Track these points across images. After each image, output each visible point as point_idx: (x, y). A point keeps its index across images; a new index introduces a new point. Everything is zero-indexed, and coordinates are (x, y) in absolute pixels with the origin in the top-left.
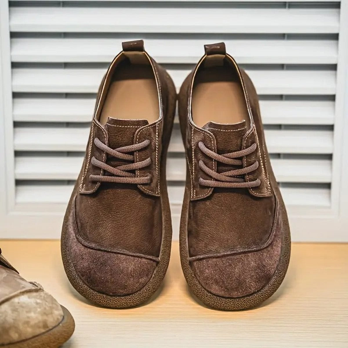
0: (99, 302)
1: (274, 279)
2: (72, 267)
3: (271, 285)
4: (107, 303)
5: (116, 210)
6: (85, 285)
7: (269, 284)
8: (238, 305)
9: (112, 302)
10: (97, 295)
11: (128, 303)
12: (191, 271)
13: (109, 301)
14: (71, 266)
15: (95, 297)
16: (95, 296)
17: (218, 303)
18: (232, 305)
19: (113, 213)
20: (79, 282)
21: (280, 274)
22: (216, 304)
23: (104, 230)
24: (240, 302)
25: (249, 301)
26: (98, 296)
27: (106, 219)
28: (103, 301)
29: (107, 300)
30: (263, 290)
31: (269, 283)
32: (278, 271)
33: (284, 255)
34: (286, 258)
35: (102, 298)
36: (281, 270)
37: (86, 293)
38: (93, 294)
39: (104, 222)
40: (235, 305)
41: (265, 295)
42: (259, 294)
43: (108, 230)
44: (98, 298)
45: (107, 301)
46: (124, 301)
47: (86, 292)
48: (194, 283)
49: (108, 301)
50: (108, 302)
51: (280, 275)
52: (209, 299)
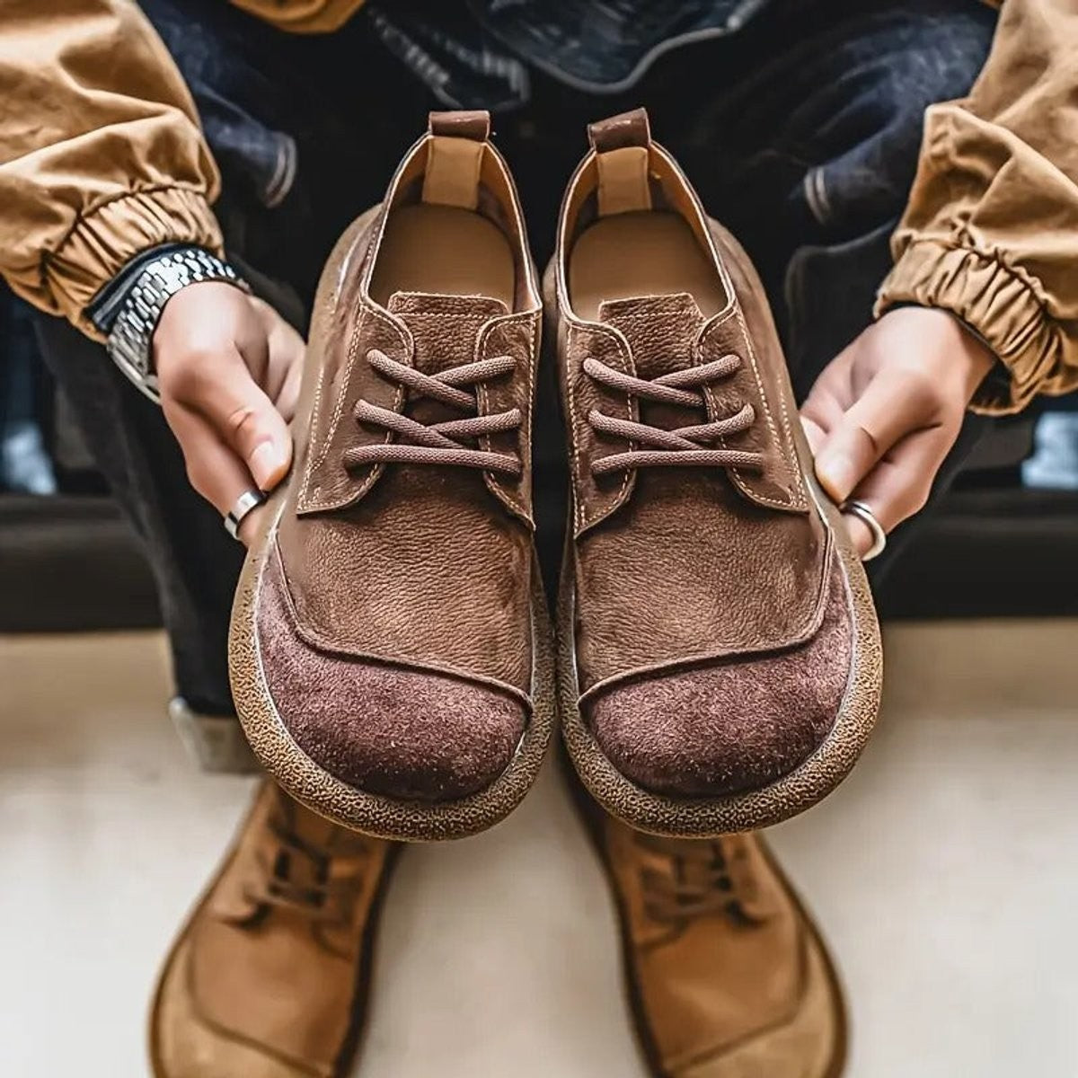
0: (362, 820)
1: (833, 743)
2: (276, 722)
3: (823, 757)
4: (388, 821)
5: (422, 553)
6: (320, 771)
7: (818, 754)
8: (727, 815)
9: (404, 819)
10: (359, 798)
11: (452, 825)
12: (586, 738)
13: (395, 816)
14: (274, 720)
15: (351, 805)
16: (351, 801)
17: (667, 815)
18: (711, 816)
19: (410, 561)
20: (303, 761)
21: (850, 727)
22: (662, 818)
23: (383, 608)
24: (733, 808)
25: (759, 803)
26: (362, 799)
27: (389, 579)
28: (378, 816)
29: (388, 813)
30: (801, 770)
31: (819, 751)
32: (843, 721)
33: (858, 677)
34: (866, 688)
35: (373, 807)
36: (853, 718)
37: (323, 793)
38: (347, 794)
39: (384, 586)
40: (719, 816)
41: (806, 786)
42: (788, 783)
43: (397, 610)
44: (361, 806)
45: (388, 816)
46: (439, 817)
47: (325, 790)
48: (597, 768)
49: (391, 817)
50: (394, 819)
51: (851, 731)
52: (640, 806)
